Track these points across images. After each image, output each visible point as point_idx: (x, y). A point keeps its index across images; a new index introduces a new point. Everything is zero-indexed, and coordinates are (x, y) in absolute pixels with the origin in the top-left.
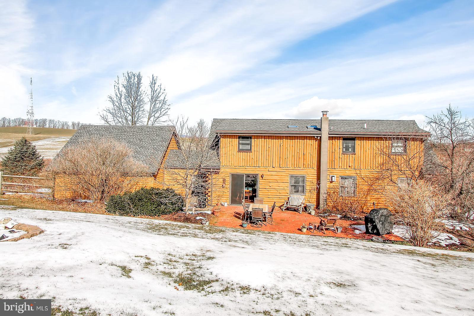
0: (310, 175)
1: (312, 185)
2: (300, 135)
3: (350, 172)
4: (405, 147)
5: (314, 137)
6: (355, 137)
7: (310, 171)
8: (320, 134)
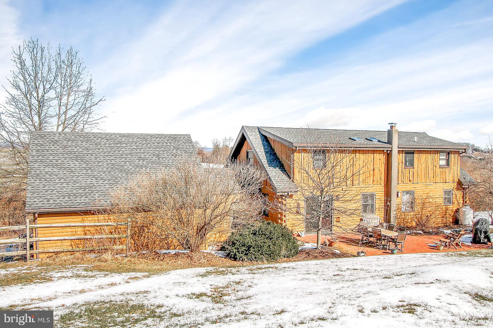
0: (379, 192)
1: (381, 203)
2: (374, 149)
3: (411, 186)
4: (448, 161)
5: (383, 151)
6: (414, 151)
7: (378, 188)
8: (390, 148)
